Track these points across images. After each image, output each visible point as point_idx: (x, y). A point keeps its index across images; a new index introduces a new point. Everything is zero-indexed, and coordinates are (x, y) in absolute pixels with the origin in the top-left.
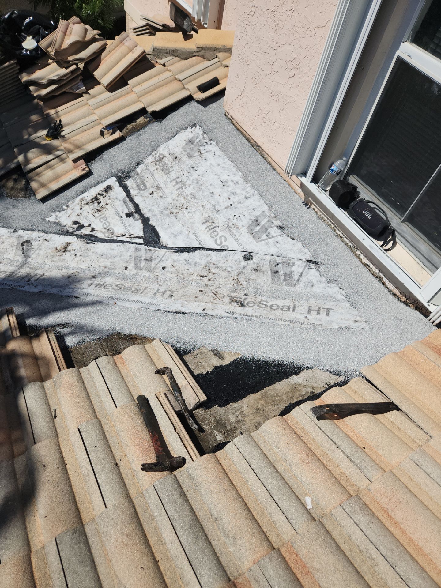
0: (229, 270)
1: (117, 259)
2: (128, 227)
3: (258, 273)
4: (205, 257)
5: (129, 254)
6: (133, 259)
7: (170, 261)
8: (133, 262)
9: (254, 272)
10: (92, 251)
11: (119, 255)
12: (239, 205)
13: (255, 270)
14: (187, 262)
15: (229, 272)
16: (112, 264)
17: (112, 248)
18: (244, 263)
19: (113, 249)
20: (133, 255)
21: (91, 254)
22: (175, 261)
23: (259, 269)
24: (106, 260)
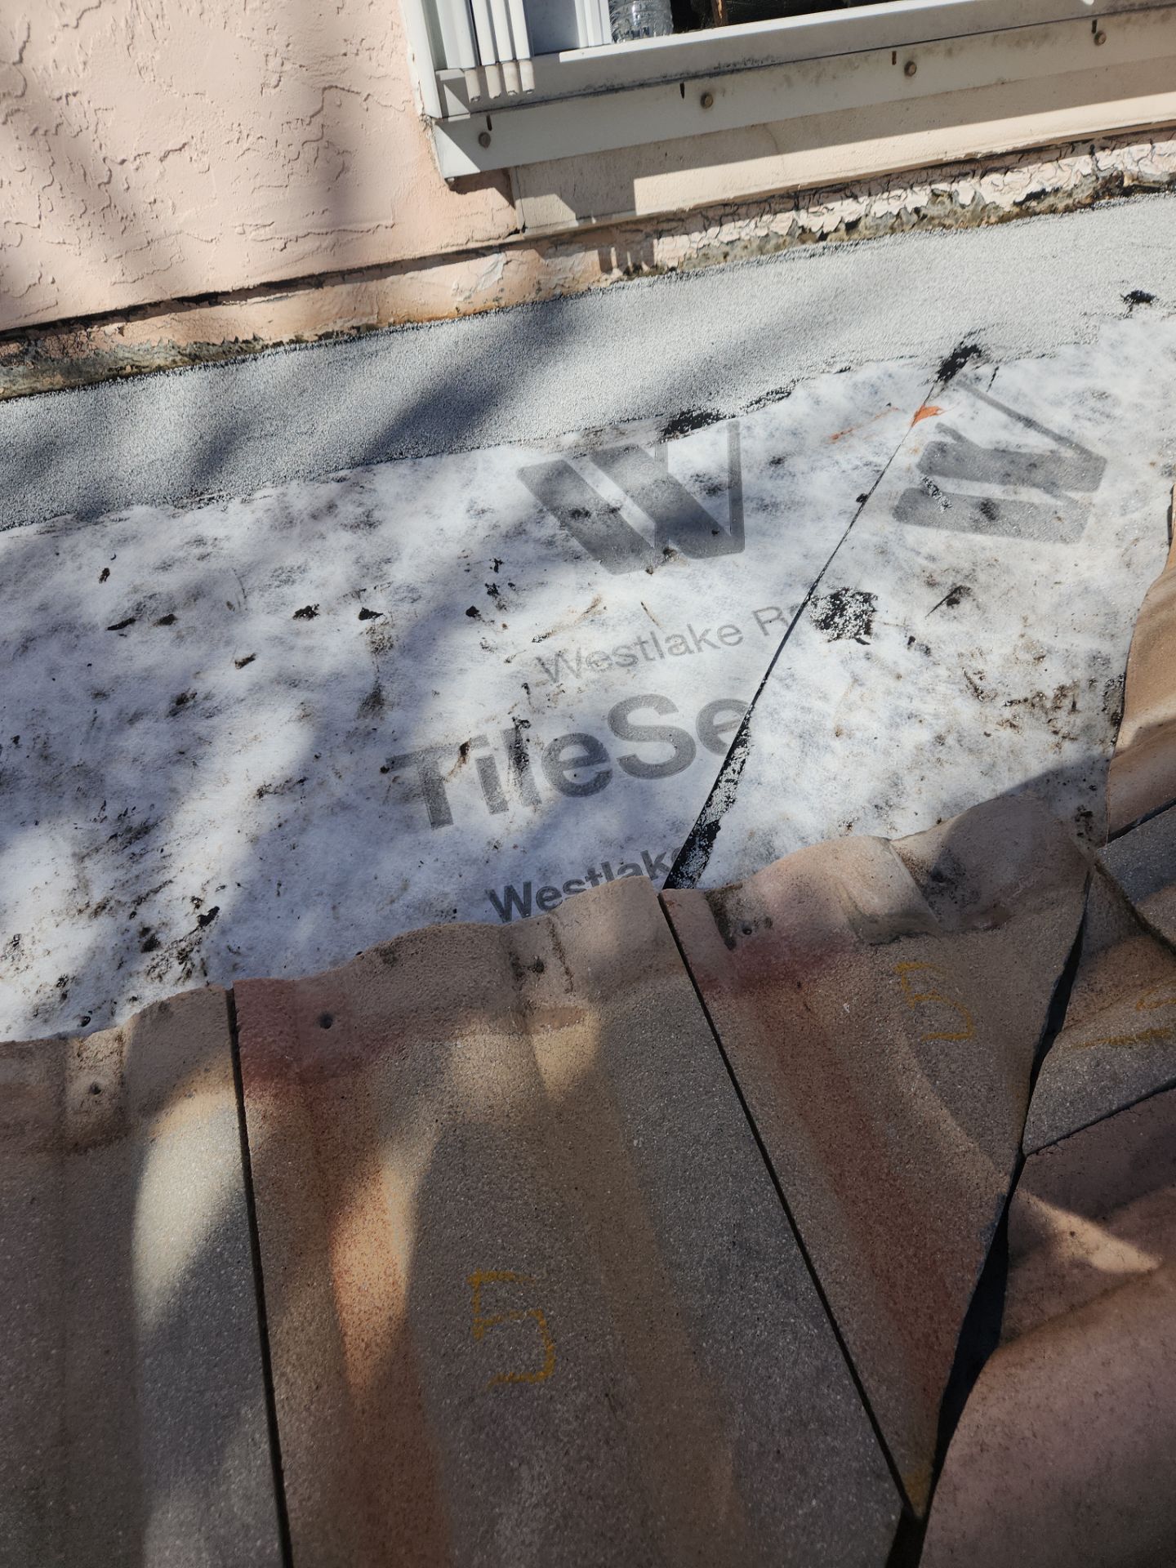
9: (965, 605)
13: (952, 601)
23: (949, 581)
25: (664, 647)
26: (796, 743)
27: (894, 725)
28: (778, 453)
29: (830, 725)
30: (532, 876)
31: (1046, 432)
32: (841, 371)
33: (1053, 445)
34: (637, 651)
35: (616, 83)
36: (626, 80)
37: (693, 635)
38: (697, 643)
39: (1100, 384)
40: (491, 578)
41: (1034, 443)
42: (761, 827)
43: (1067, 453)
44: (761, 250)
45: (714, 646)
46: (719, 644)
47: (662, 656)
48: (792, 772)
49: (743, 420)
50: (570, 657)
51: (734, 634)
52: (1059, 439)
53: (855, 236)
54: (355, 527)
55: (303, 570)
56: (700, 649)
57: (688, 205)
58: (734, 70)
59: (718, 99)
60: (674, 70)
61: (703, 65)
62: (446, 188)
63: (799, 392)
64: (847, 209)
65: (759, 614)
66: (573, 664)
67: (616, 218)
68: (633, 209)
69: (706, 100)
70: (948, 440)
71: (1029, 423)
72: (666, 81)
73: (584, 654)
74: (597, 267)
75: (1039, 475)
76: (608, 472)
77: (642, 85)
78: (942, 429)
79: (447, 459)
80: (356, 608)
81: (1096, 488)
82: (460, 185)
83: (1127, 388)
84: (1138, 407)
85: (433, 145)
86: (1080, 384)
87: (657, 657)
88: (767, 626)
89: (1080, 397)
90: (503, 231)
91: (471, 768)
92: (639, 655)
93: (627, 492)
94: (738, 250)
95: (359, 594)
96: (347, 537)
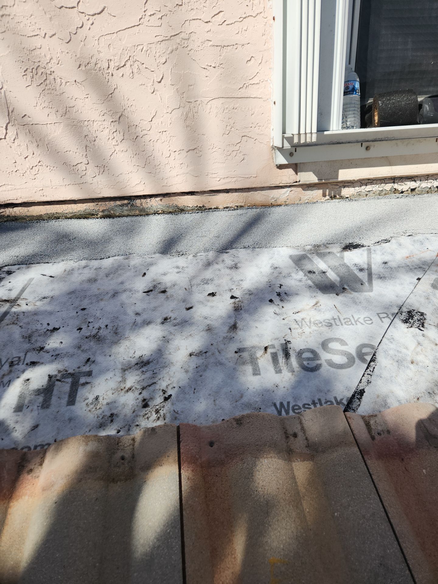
25: (343, 321)
26: (395, 364)
27: (435, 362)
28: (386, 260)
29: (409, 359)
30: (290, 399)
32: (409, 236)
34: (332, 322)
35: (340, 141)
36: (344, 141)
37: (354, 319)
38: (356, 322)
40: (278, 290)
42: (382, 394)
44: (379, 195)
45: (362, 324)
46: (364, 323)
47: (342, 325)
48: (394, 375)
49: (372, 248)
50: (307, 320)
51: (370, 320)
53: (414, 193)
54: (231, 268)
55: (212, 280)
56: (356, 324)
57: (356, 179)
58: (381, 140)
59: (372, 148)
60: (360, 139)
61: (371, 138)
62: (276, 168)
63: (393, 241)
64: (412, 184)
65: (380, 315)
66: (308, 323)
67: (331, 181)
68: (337, 178)
69: (367, 148)
72: (357, 142)
73: (312, 320)
74: (321, 195)
76: (322, 260)
77: (349, 143)
79: (264, 250)
80: (229, 295)
82: (280, 167)
85: (274, 155)
87: (340, 325)
88: (383, 319)
90: (292, 181)
91: (268, 356)
92: (333, 323)
93: (329, 267)
94: (371, 193)
95: (231, 290)
96: (228, 271)
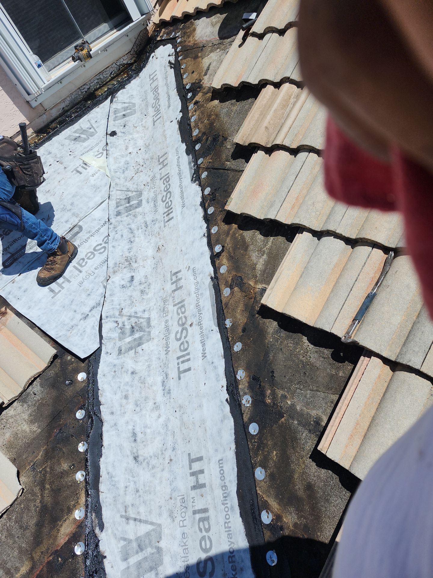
0: (128, 140)
1: (133, 226)
2: (91, 234)
3: (127, 124)
4: (118, 160)
5: (125, 218)
6: (130, 212)
7: (127, 183)
8: (132, 211)
9: (126, 126)
10: (127, 255)
11: (128, 226)
12: (58, 156)
13: (124, 127)
14: (125, 170)
15: (129, 140)
16: (140, 228)
17: (120, 237)
18: (119, 134)
19: (122, 236)
20: (126, 214)
21: (132, 253)
22: (126, 179)
23: (123, 125)
24: (136, 235)
26: (115, 148)
27: (124, 141)
28: (96, 121)
29: (117, 145)
31: (127, 103)
33: (129, 104)
36: (51, 86)
37: (97, 144)
39: (131, 94)
40: (70, 151)
41: (126, 105)
42: (115, 157)
43: (131, 104)
46: (100, 143)
52: (129, 103)
54: (49, 154)
55: (46, 161)
58: (63, 78)
59: (62, 82)
60: (56, 82)
61: (59, 80)
67: (57, 102)
70: (116, 110)
71: (125, 103)
72: (56, 83)
75: (128, 108)
76: (76, 133)
77: (53, 85)
78: (114, 109)
80: (56, 162)
81: (135, 107)
82: (35, 108)
83: (134, 93)
84: (136, 95)
85: (30, 104)
86: (128, 95)
89: (129, 97)
90: (44, 111)
93: (80, 134)
95: (55, 160)
96: (49, 156)
